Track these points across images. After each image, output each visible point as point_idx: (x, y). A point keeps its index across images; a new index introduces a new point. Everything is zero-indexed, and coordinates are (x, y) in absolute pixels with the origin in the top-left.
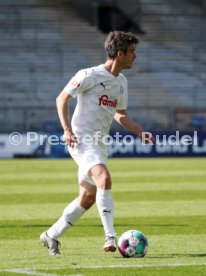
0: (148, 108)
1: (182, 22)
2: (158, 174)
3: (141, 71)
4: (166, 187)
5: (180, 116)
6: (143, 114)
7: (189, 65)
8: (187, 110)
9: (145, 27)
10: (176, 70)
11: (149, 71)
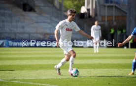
0: (37, 33)
1: (47, 9)
2: (39, 52)
3: (35, 23)
4: (42, 56)
5: (46, 36)
6: (35, 35)
7: (49, 21)
8: (48, 34)
9: (36, 10)
10: (45, 22)
11: (37, 22)
